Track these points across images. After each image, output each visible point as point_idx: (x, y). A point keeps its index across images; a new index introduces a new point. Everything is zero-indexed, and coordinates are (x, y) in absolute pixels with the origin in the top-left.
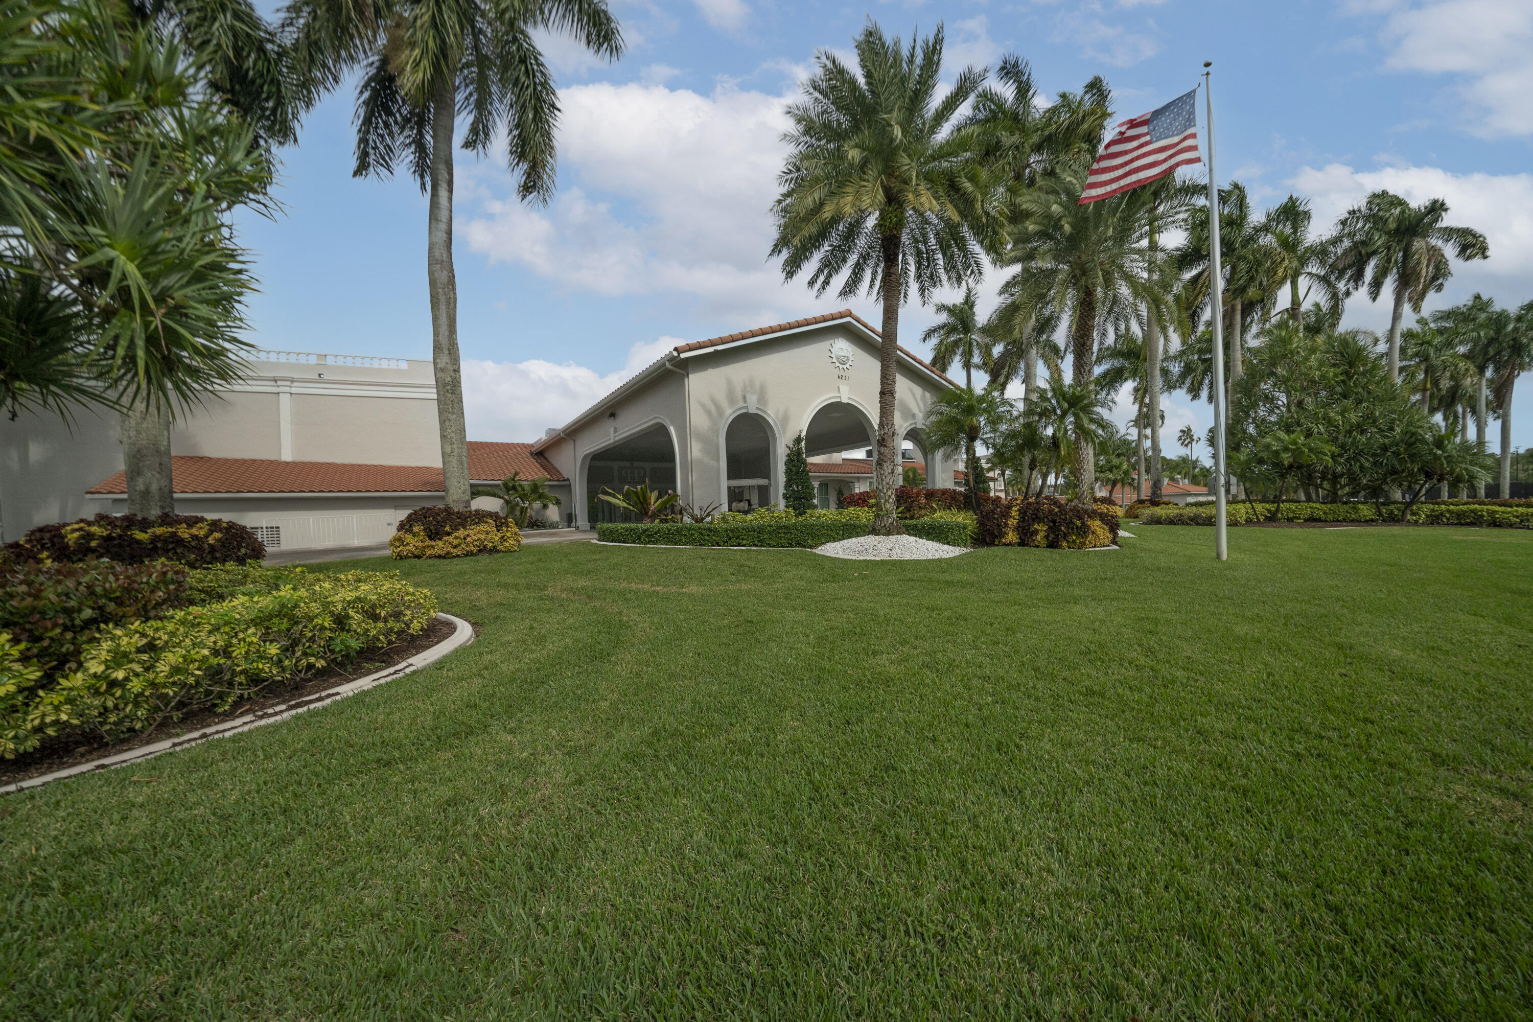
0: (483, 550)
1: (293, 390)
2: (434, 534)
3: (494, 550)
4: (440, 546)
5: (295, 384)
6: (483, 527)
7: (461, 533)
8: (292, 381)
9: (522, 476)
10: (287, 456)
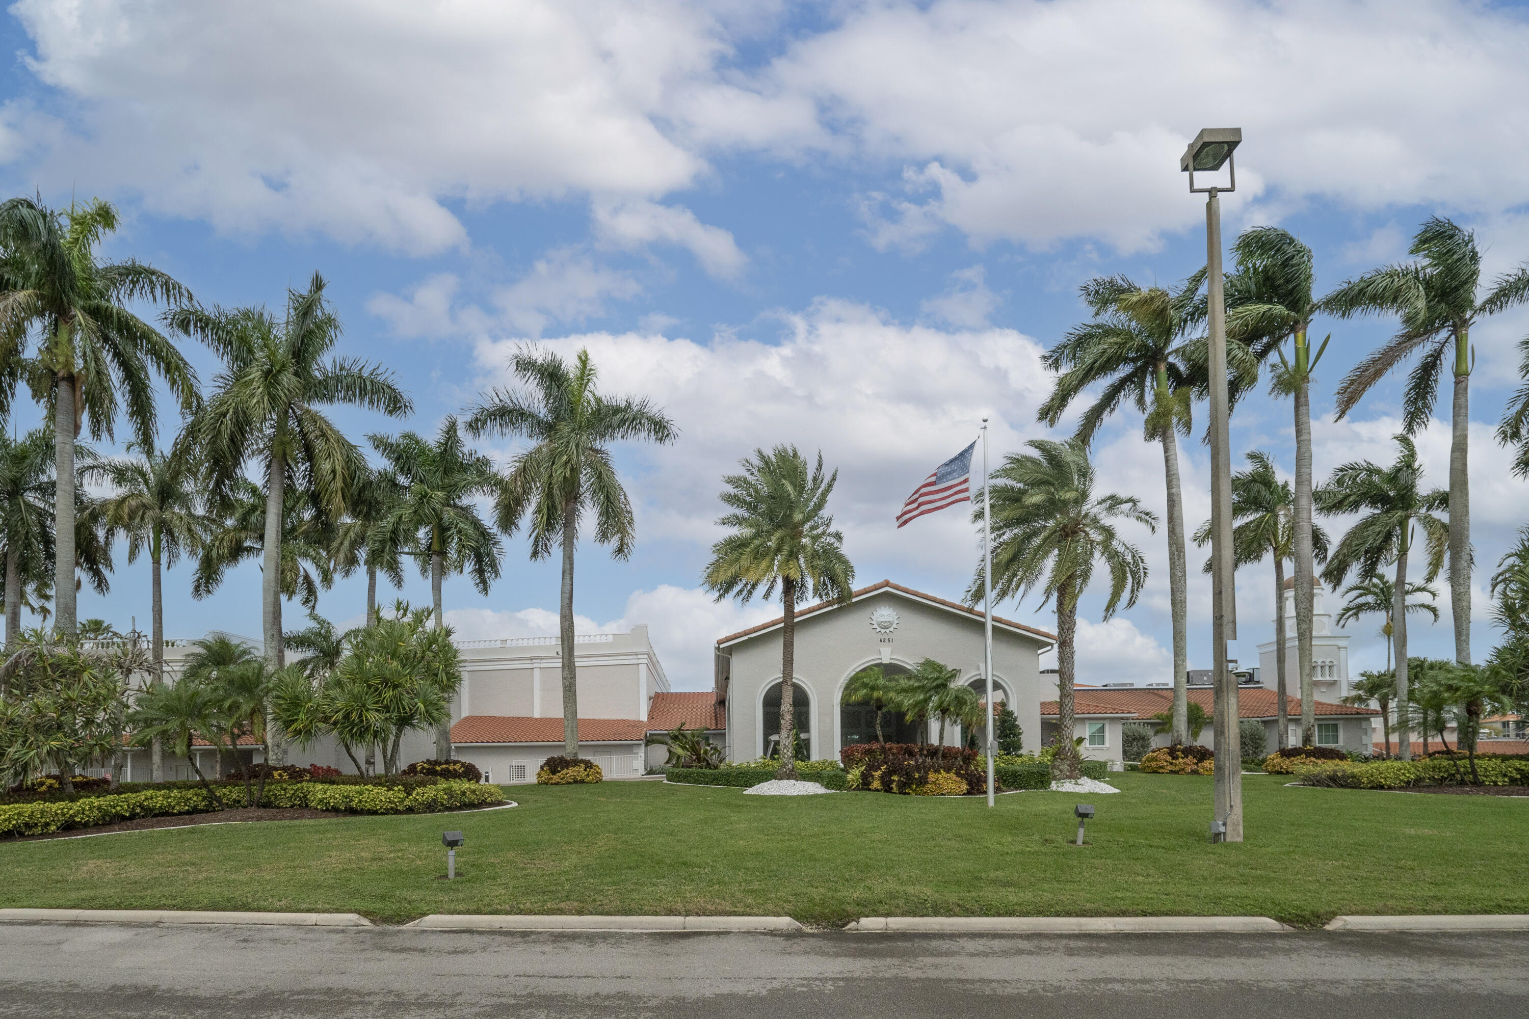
0: (576, 782)
1: (542, 666)
2: (554, 772)
3: (582, 782)
4: (556, 778)
5: (543, 661)
6: (576, 768)
7: (565, 771)
8: (541, 658)
9: (686, 727)
10: (537, 715)
